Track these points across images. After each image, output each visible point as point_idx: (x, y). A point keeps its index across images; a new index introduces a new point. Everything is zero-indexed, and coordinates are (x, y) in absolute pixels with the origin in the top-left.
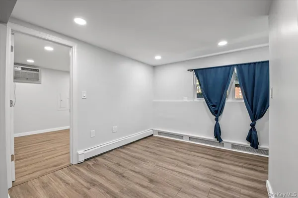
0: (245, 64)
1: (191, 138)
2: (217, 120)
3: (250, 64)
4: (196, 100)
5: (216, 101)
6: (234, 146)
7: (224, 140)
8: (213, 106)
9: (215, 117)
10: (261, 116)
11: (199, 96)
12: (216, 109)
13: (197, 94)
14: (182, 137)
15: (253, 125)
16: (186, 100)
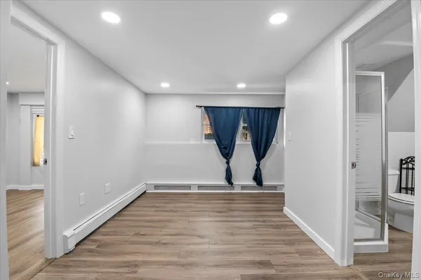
0: (252, 108)
1: (200, 187)
2: (228, 163)
3: (255, 108)
4: (205, 142)
5: (226, 143)
6: (243, 187)
7: (234, 183)
8: (225, 148)
9: (225, 160)
10: (263, 156)
11: (208, 137)
12: (227, 152)
13: (206, 135)
14: (189, 187)
15: (258, 165)
16: (192, 142)
